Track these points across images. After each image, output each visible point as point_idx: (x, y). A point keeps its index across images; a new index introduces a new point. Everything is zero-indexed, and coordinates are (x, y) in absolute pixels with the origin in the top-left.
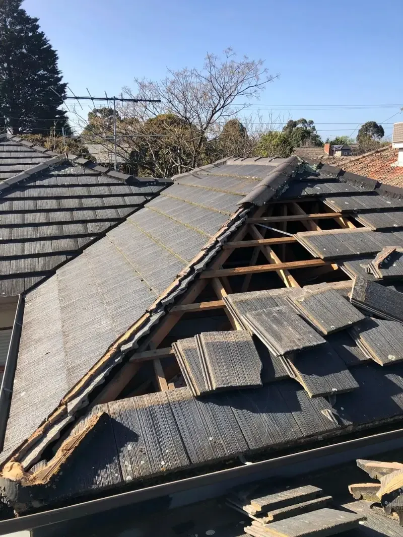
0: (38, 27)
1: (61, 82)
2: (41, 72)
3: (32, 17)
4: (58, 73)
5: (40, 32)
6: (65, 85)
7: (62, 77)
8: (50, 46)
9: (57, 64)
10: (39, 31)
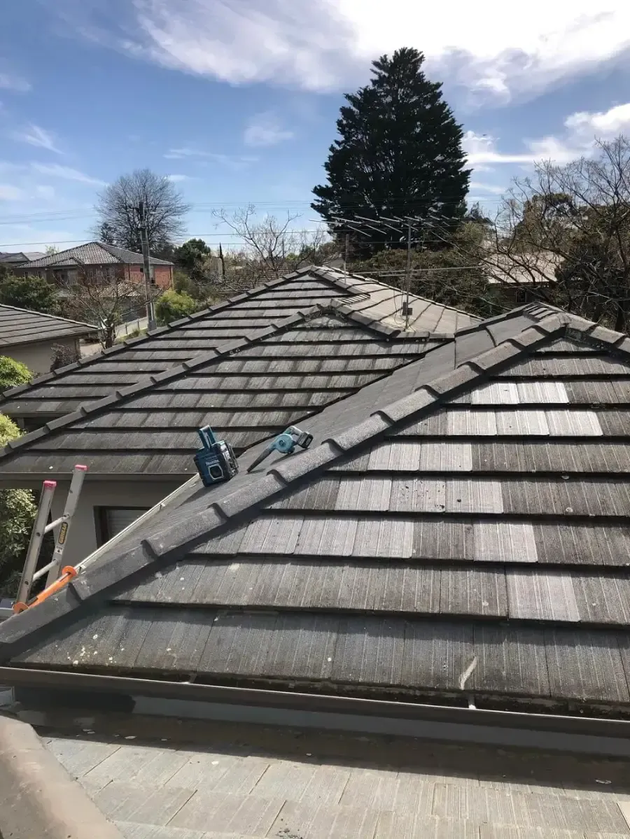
0: (440, 94)
1: (464, 169)
2: (439, 158)
3: (434, 82)
4: (461, 156)
5: (441, 103)
6: (468, 172)
7: (466, 161)
8: (453, 121)
9: (460, 143)
10: (441, 100)
